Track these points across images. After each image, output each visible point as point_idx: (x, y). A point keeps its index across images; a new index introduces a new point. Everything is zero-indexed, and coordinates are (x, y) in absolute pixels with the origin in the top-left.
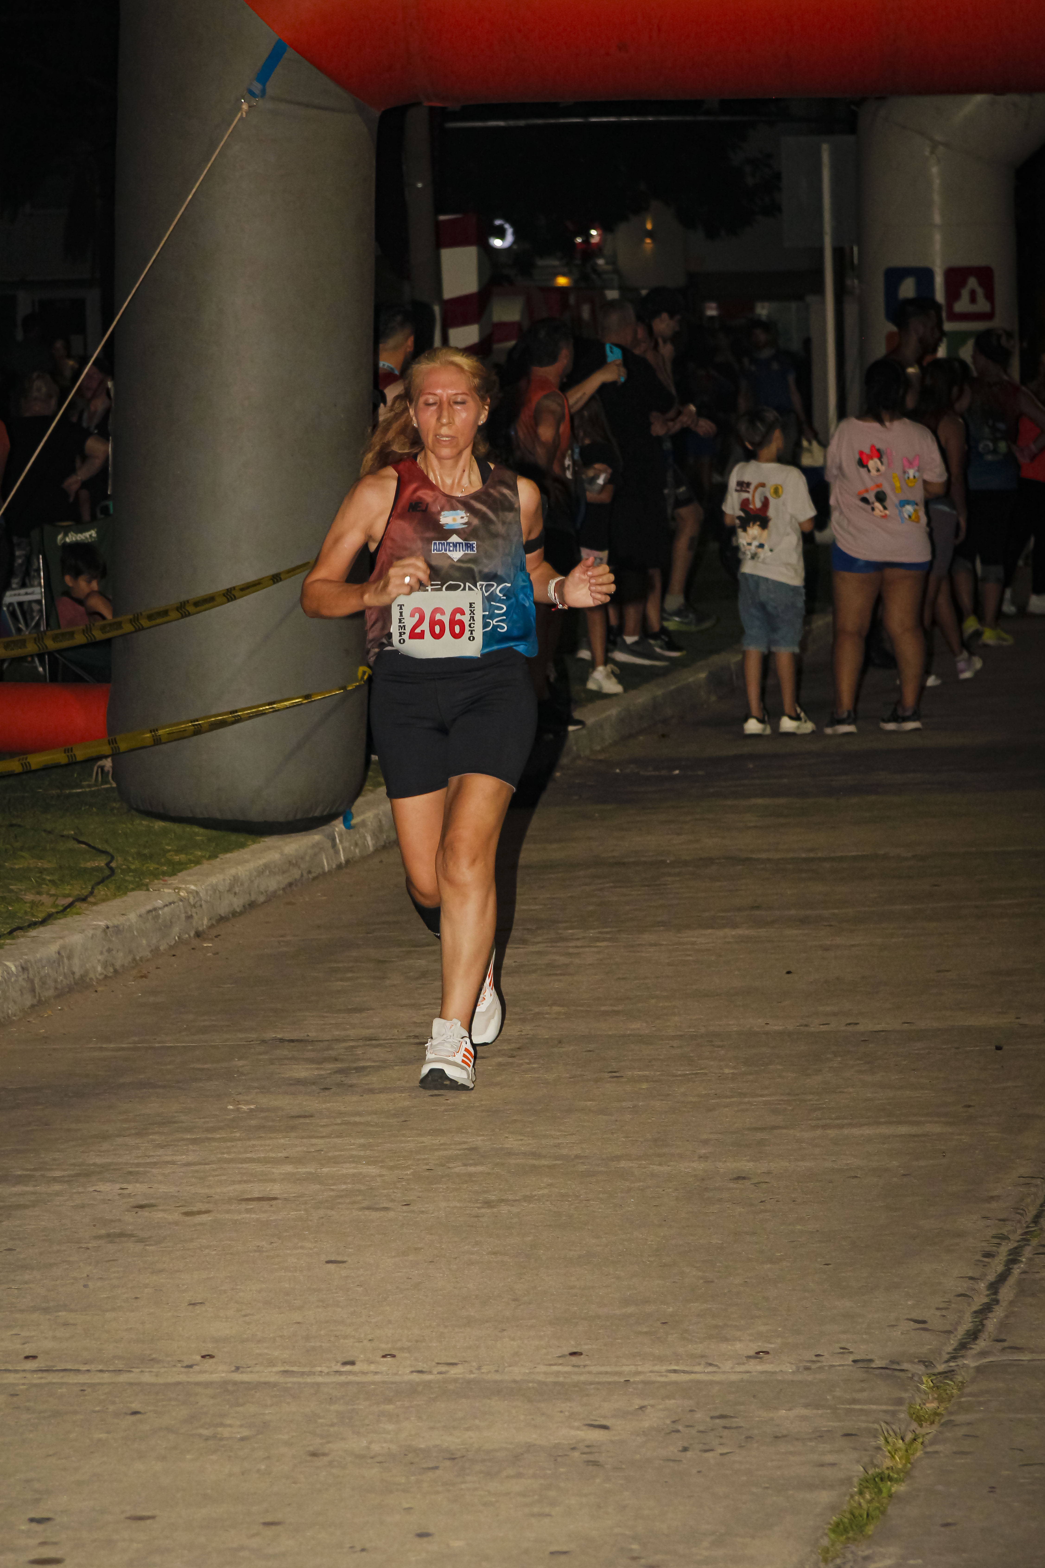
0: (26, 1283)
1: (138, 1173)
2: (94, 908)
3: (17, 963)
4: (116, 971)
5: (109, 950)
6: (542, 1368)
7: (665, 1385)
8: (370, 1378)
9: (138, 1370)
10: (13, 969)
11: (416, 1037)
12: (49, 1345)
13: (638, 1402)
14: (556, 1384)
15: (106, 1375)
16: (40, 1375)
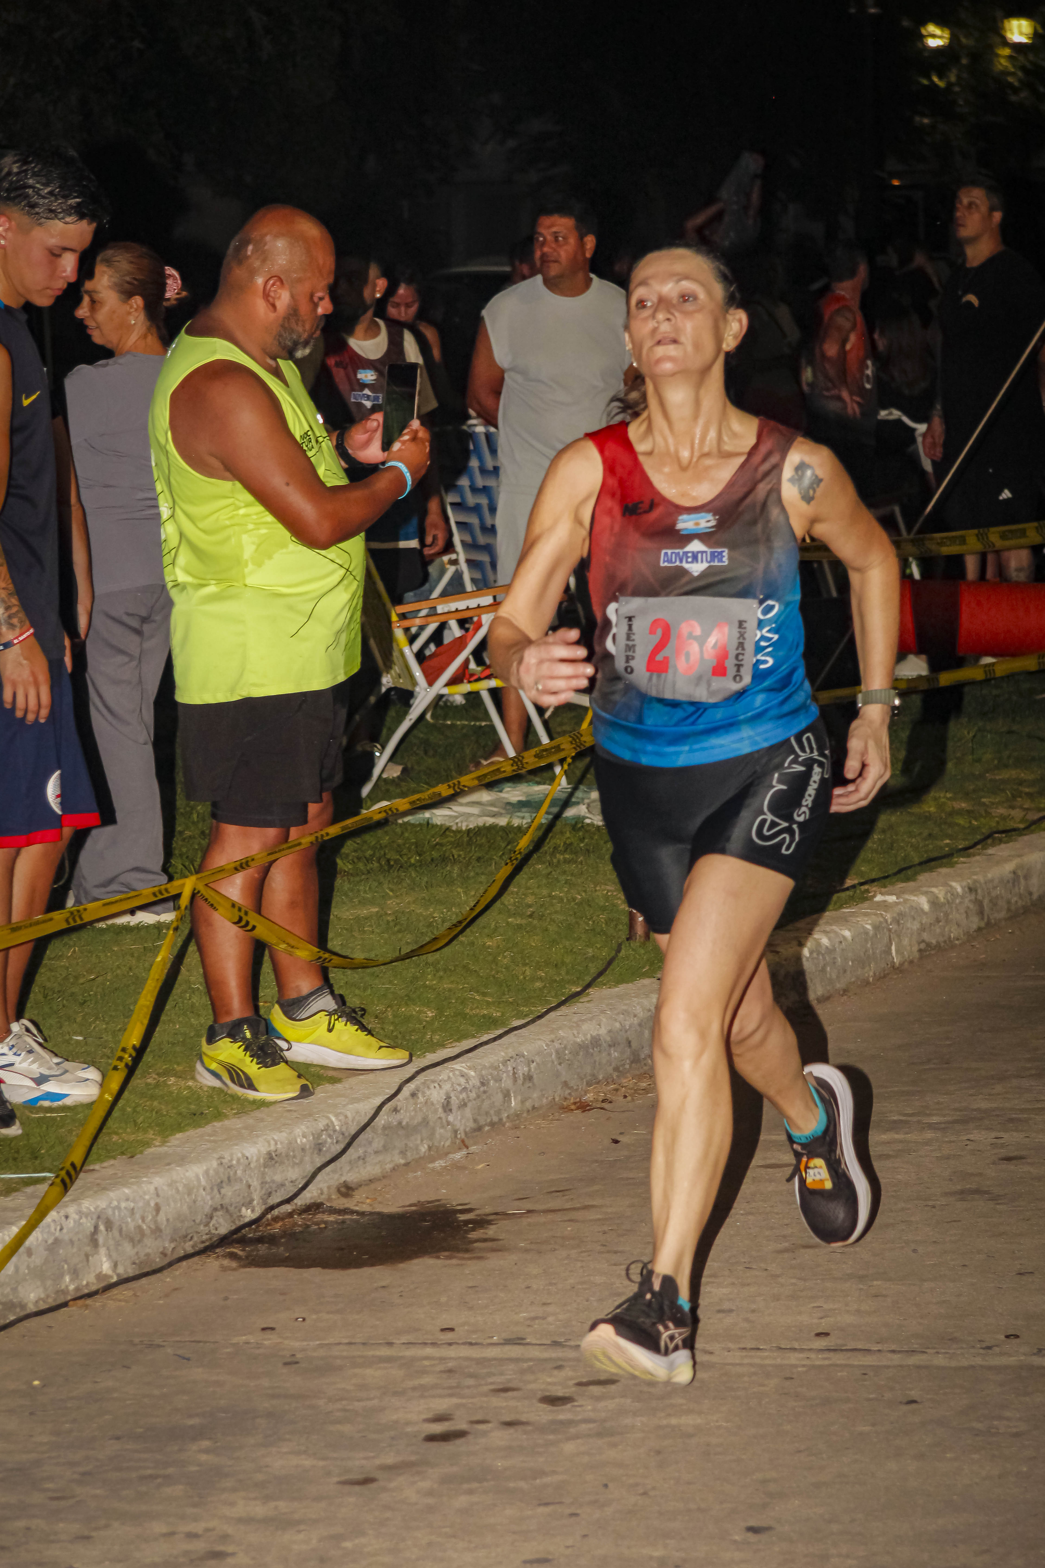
1: (1021, 1120)
3: (965, 883)
9: (933, 1351)
10: (959, 890)
12: (848, 1319)
15: (897, 1356)
16: (826, 1355)
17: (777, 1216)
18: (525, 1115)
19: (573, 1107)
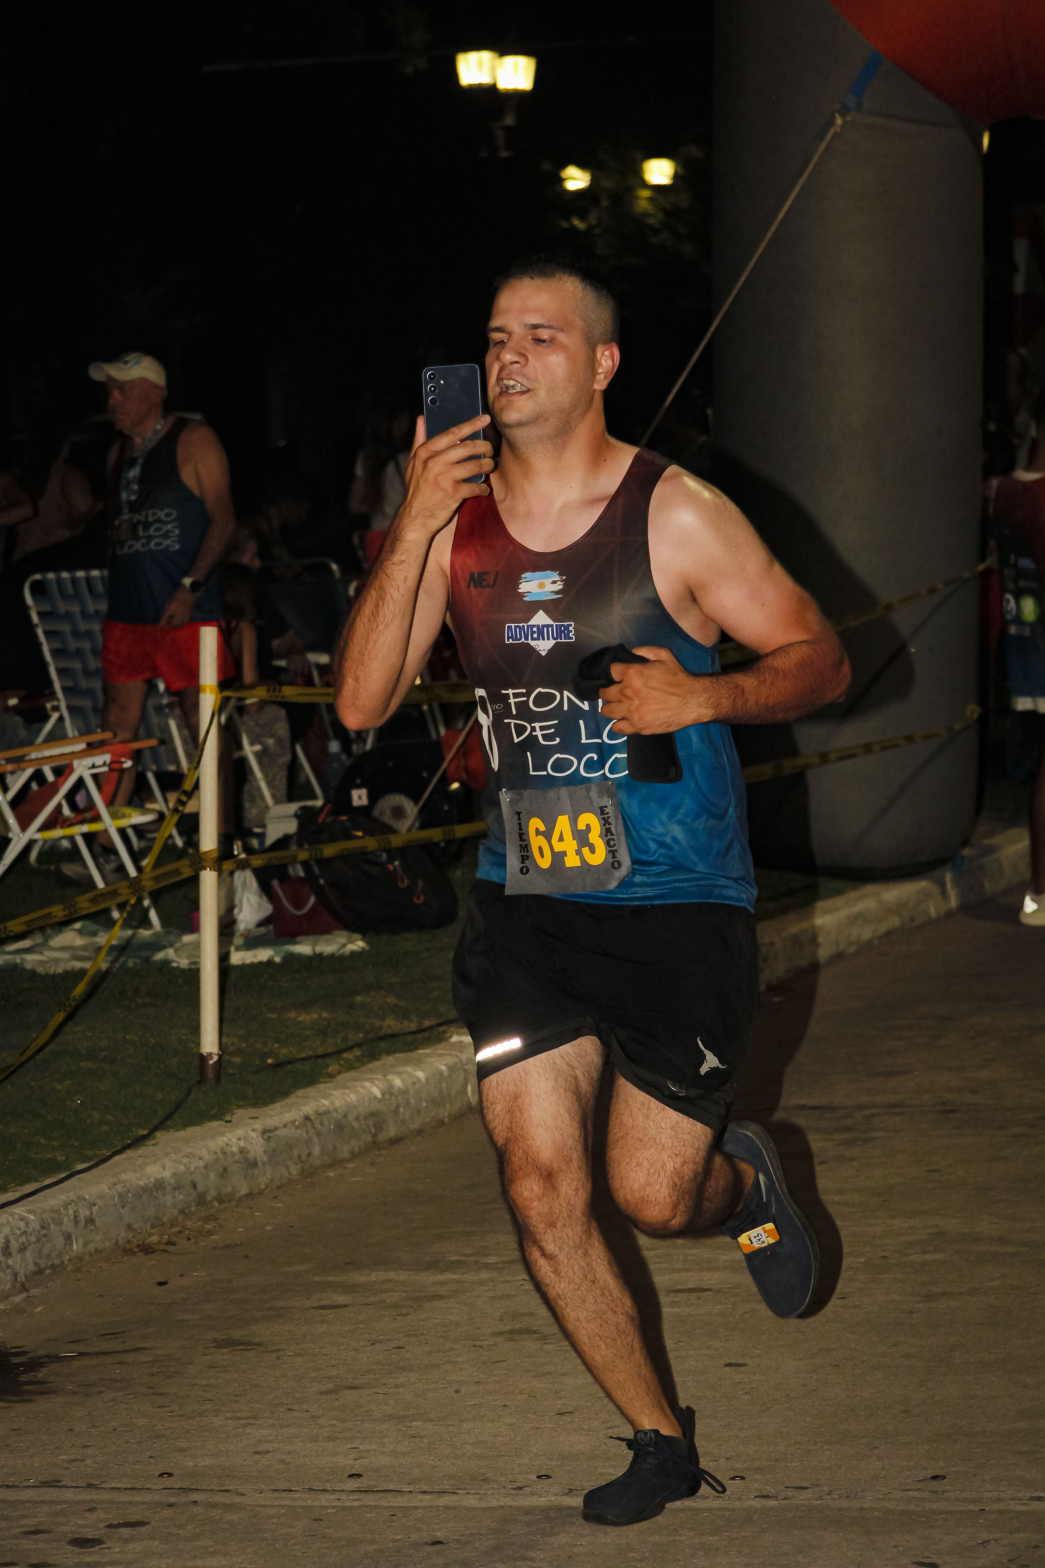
0: (396, 1387)
6: (897, 1494)
7: (1021, 1515)
9: (464, 1492)
12: (383, 1461)
13: (983, 1536)
14: (903, 1512)
15: (427, 1497)
16: (357, 1496)
17: (324, 1358)
18: (87, 1258)
19: (136, 1250)
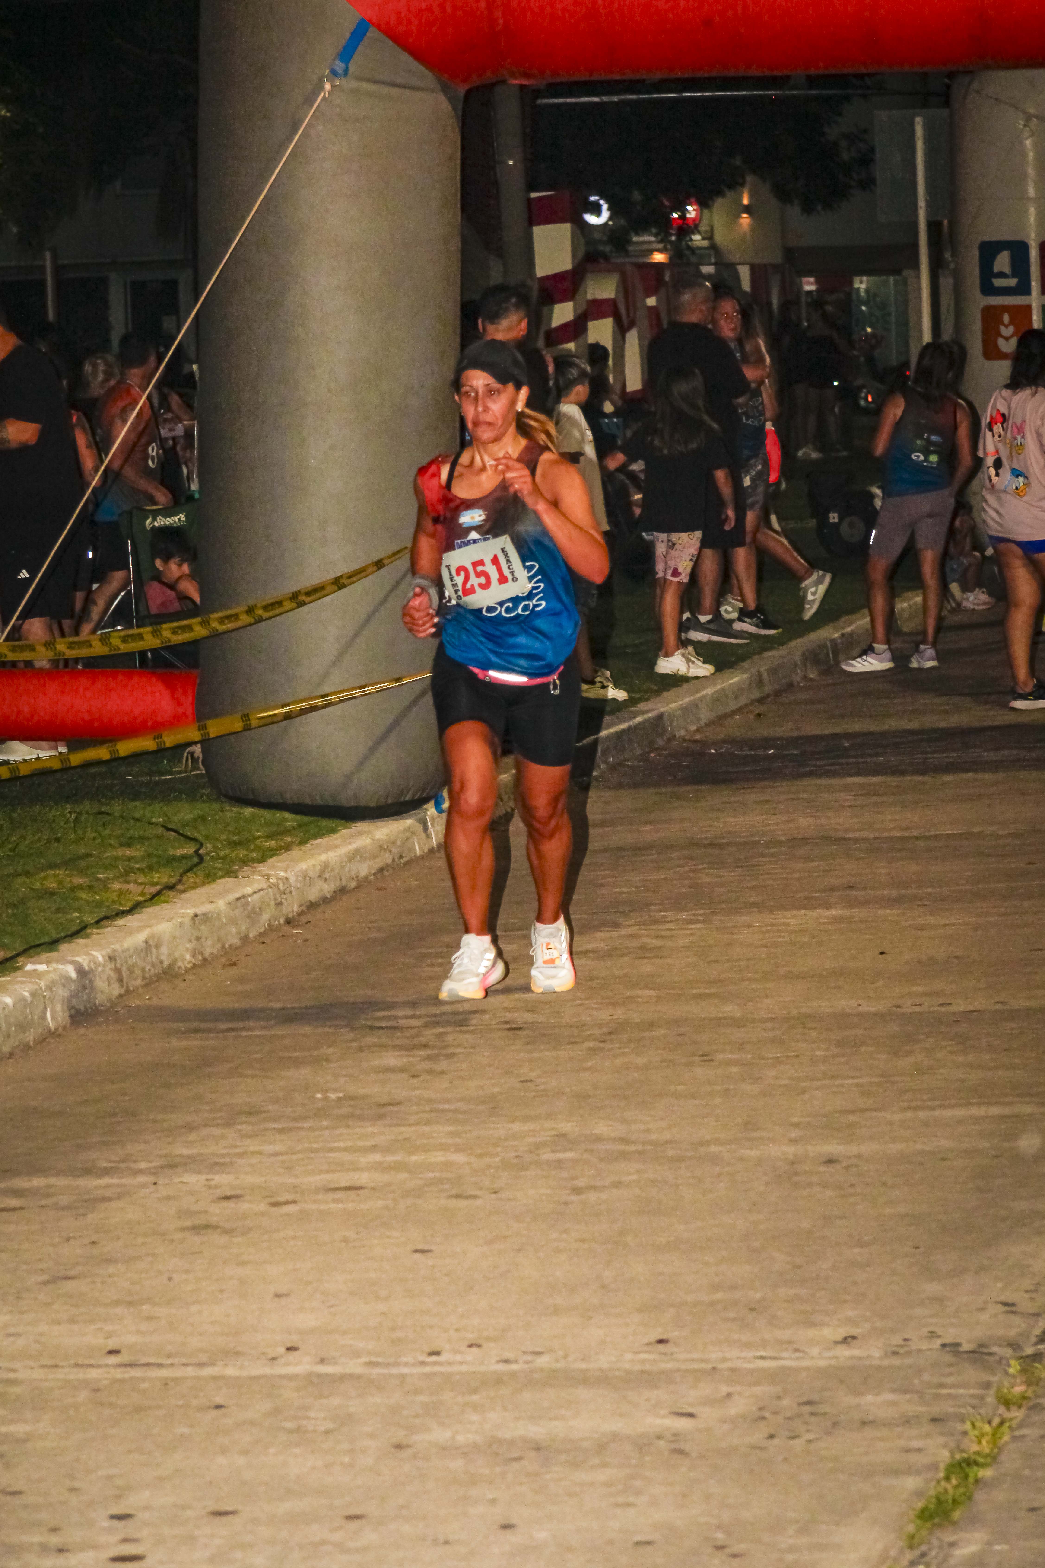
0: (110, 1276)
1: (224, 1164)
2: (183, 896)
3: (104, 953)
4: (205, 960)
5: (198, 939)
6: (628, 1356)
7: (752, 1371)
8: (455, 1369)
9: (222, 1363)
10: (101, 959)
11: (507, 1022)
12: (132, 1339)
13: (725, 1389)
14: (643, 1372)
15: (190, 1369)
16: (123, 1369)
17: (27, 1253)
